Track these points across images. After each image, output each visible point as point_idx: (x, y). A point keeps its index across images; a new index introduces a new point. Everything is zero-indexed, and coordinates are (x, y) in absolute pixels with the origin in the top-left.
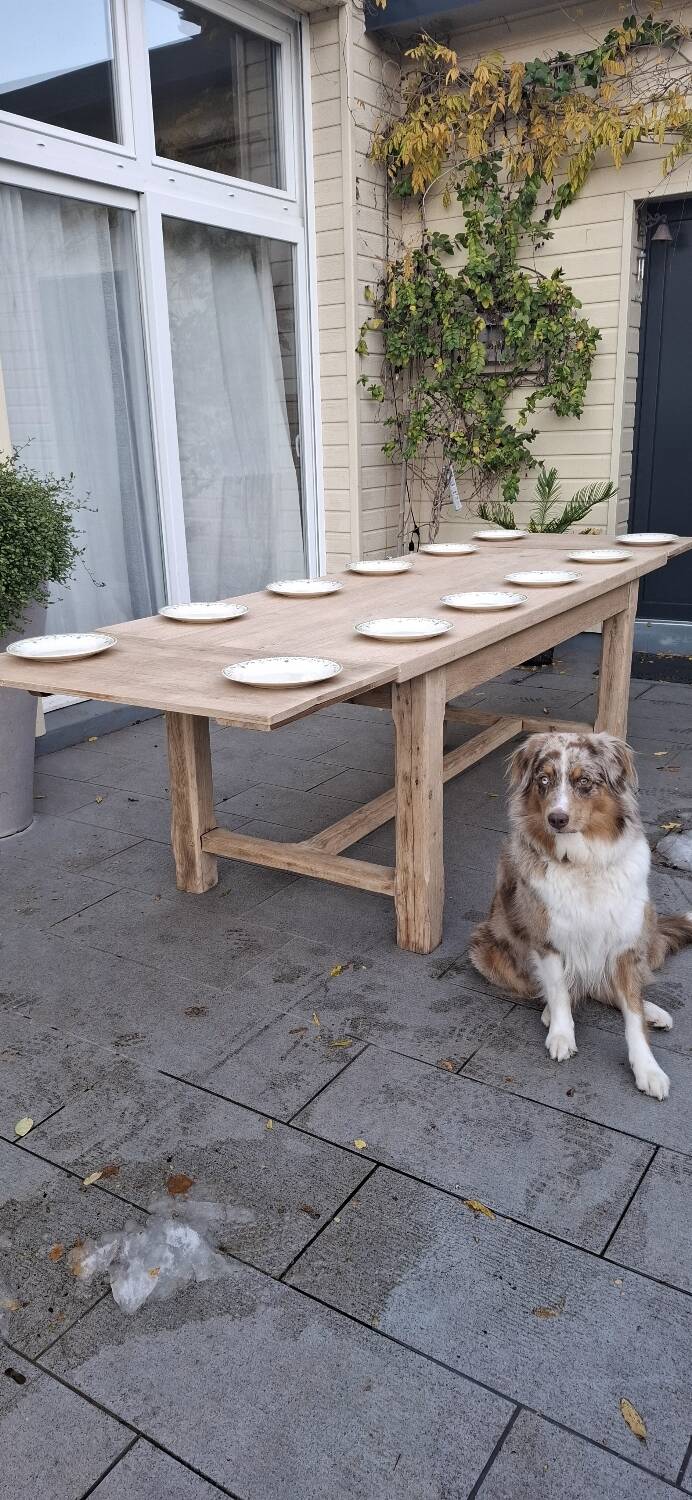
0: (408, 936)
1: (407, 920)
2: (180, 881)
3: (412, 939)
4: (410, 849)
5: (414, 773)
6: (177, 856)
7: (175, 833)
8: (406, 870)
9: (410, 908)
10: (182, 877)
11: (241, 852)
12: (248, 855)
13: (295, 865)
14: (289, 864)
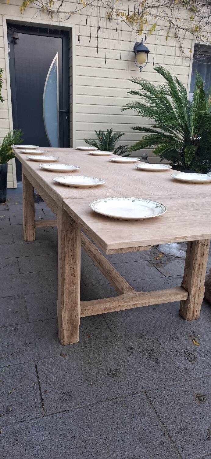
0: (193, 314)
1: (194, 307)
2: (66, 341)
3: (195, 314)
4: (200, 276)
5: (206, 243)
6: (65, 326)
7: (65, 314)
8: (196, 286)
9: (196, 302)
10: (68, 337)
11: (106, 309)
12: (110, 308)
13: (138, 304)
14: (134, 305)
